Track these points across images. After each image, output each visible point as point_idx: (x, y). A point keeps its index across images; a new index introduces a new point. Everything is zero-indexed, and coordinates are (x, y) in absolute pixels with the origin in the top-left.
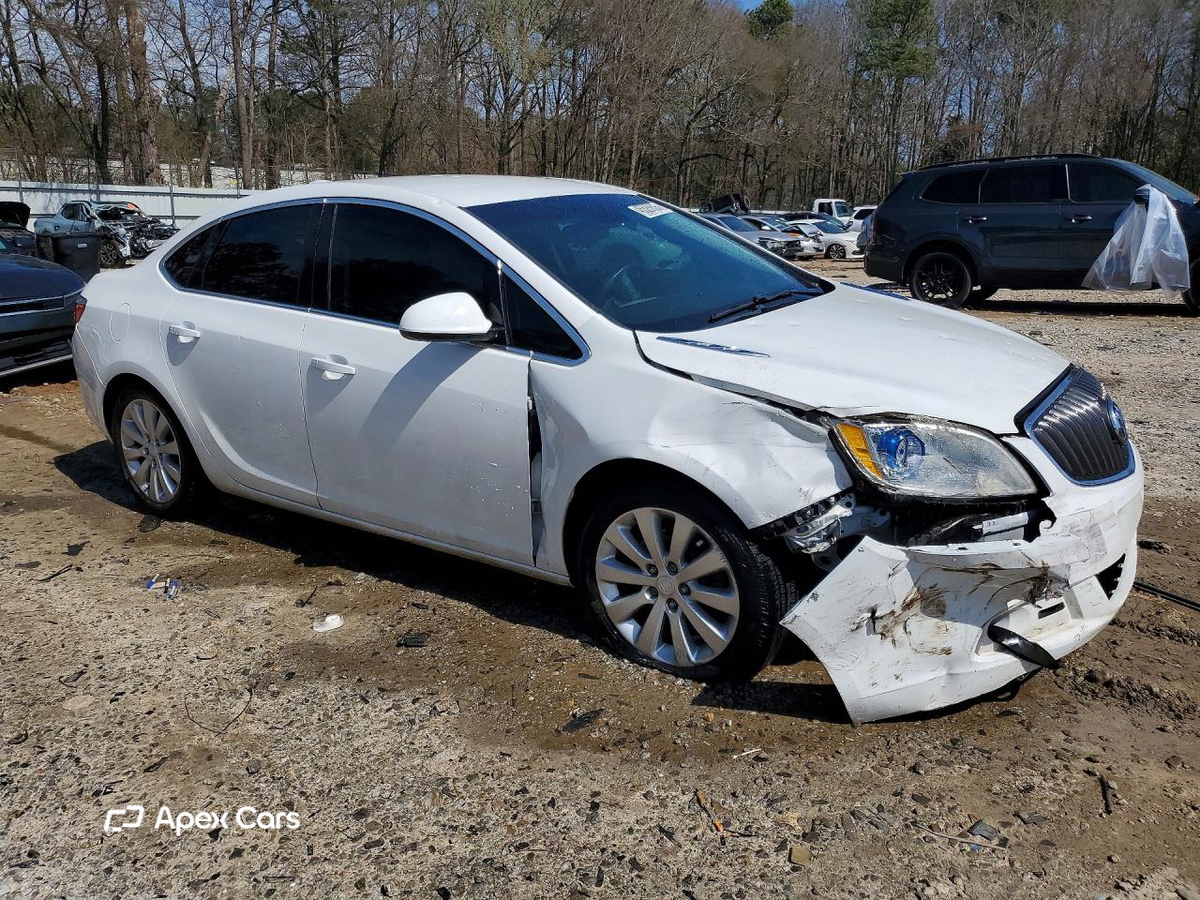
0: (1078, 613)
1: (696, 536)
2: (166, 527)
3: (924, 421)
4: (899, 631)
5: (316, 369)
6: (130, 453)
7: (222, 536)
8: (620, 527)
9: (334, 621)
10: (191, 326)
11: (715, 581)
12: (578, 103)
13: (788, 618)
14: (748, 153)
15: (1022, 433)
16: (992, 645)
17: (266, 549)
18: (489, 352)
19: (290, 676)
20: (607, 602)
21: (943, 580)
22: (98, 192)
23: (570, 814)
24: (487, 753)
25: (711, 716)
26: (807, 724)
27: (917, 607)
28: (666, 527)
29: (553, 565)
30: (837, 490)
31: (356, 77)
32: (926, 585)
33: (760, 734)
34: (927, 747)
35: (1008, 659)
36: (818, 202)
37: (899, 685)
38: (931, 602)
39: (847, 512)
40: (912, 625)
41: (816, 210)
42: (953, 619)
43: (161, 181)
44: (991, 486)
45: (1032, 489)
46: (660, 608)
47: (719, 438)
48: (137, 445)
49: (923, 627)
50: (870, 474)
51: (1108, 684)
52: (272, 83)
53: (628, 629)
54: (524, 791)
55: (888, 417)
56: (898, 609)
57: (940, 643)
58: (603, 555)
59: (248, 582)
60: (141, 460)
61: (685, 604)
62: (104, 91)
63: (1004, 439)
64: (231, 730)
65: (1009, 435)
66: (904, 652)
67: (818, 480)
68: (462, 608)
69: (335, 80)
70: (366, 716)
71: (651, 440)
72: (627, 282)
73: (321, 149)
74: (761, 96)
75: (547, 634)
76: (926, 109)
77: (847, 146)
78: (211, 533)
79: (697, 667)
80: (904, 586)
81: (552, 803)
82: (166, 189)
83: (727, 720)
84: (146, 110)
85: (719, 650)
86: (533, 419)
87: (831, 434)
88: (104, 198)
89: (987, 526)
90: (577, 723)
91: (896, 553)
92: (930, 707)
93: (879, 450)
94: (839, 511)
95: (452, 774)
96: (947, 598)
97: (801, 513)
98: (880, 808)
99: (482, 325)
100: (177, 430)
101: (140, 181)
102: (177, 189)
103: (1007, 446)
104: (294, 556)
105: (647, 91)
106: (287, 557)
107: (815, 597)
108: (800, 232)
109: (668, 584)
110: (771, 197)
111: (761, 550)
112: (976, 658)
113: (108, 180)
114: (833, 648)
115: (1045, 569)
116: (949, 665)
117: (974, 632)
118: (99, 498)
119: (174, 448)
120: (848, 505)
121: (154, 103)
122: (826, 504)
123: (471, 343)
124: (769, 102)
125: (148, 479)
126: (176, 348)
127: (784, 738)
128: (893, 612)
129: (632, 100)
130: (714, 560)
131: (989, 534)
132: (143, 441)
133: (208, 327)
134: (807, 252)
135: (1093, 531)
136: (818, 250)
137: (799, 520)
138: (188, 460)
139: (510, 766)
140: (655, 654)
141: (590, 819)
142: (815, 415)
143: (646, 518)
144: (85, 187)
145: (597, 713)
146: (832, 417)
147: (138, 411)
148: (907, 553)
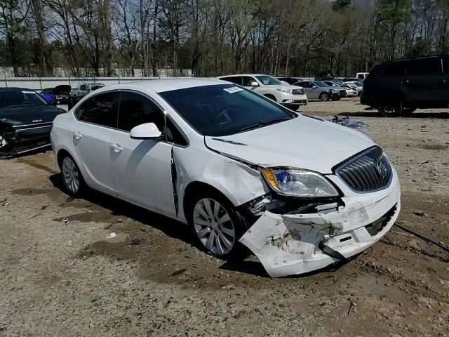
0: (357, 241)
1: (221, 209)
2: (75, 201)
3: (295, 169)
4: (284, 245)
5: (112, 149)
6: (66, 175)
7: (91, 204)
8: (200, 205)
9: (113, 235)
10: (79, 133)
11: (227, 225)
12: (266, 39)
13: (242, 238)
14: (333, 56)
15: (334, 174)
16: (321, 251)
17: (103, 209)
18: (161, 143)
19: (92, 253)
20: (197, 231)
21: (298, 227)
22: (95, 80)
23: (160, 305)
24: (143, 282)
25: (222, 273)
26: (255, 277)
27: (290, 236)
28: (212, 205)
29: (182, 218)
30: (264, 193)
31: (185, 35)
32: (292, 229)
33: (237, 280)
34: (294, 288)
35: (326, 256)
36: (358, 74)
37: (285, 264)
38: (295, 235)
39: (269, 201)
40: (289, 243)
41: (357, 77)
42: (304, 241)
43: (116, 75)
44: (320, 192)
45: (337, 194)
46: (213, 234)
47: (226, 174)
48: (67, 173)
49: (293, 244)
50: (275, 188)
51: (373, 267)
52: (155, 39)
53: (204, 241)
54: (149, 295)
55: (281, 168)
56: (282, 236)
57: (299, 250)
58: (195, 215)
59: (92, 221)
60: (69, 177)
61: (220, 232)
62: (97, 44)
63: (327, 176)
64: (67, 271)
65: (329, 174)
66: (287, 252)
67: (257, 190)
68: (157, 231)
69: (177, 35)
70: (110, 268)
71: (204, 175)
72: (226, 115)
73: (172, 61)
74: (337, 34)
75: (180, 242)
76: (406, 34)
77: (373, 51)
78: (88, 203)
79: (224, 255)
80: (283, 229)
81: (155, 300)
82: (117, 78)
83: (227, 274)
84: (111, 51)
85: (230, 249)
86: (173, 166)
87: (261, 173)
88: (97, 82)
89: (318, 208)
90: (176, 274)
91: (278, 217)
92: (298, 273)
93: (278, 179)
94: (266, 201)
95: (128, 289)
96: (301, 234)
97: (252, 201)
98: (266, 309)
99: (158, 134)
100: (77, 169)
101: (109, 76)
102: (121, 78)
103: (327, 178)
104: (111, 212)
105: (292, 34)
106: (108, 211)
107: (250, 232)
108: (348, 87)
109: (215, 225)
110: (342, 72)
111: (241, 214)
112: (314, 256)
113: (98, 76)
114: (259, 250)
115: (331, 224)
116: (304, 258)
117: (312, 246)
118: (59, 190)
119: (77, 174)
120: (269, 199)
121: (114, 48)
122: (260, 198)
123: (156, 140)
124: (340, 36)
125: (71, 184)
126: (76, 141)
127: (245, 282)
128: (280, 238)
129: (288, 38)
130: (226, 218)
131: (320, 210)
132: (69, 171)
133: (84, 133)
134: (348, 94)
135: (362, 210)
136: (355, 93)
137: (251, 204)
138: (80, 178)
139: (147, 287)
140: (212, 250)
141: (166, 307)
142: (255, 167)
143: (206, 201)
144: (91, 78)
145: (184, 270)
146: (261, 167)
147: (67, 161)
148: (282, 217)
